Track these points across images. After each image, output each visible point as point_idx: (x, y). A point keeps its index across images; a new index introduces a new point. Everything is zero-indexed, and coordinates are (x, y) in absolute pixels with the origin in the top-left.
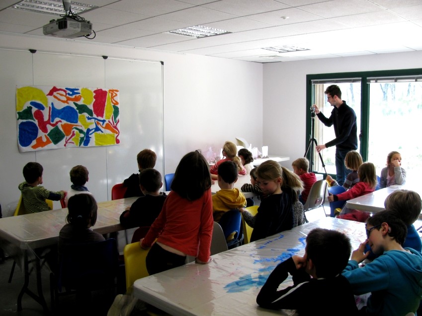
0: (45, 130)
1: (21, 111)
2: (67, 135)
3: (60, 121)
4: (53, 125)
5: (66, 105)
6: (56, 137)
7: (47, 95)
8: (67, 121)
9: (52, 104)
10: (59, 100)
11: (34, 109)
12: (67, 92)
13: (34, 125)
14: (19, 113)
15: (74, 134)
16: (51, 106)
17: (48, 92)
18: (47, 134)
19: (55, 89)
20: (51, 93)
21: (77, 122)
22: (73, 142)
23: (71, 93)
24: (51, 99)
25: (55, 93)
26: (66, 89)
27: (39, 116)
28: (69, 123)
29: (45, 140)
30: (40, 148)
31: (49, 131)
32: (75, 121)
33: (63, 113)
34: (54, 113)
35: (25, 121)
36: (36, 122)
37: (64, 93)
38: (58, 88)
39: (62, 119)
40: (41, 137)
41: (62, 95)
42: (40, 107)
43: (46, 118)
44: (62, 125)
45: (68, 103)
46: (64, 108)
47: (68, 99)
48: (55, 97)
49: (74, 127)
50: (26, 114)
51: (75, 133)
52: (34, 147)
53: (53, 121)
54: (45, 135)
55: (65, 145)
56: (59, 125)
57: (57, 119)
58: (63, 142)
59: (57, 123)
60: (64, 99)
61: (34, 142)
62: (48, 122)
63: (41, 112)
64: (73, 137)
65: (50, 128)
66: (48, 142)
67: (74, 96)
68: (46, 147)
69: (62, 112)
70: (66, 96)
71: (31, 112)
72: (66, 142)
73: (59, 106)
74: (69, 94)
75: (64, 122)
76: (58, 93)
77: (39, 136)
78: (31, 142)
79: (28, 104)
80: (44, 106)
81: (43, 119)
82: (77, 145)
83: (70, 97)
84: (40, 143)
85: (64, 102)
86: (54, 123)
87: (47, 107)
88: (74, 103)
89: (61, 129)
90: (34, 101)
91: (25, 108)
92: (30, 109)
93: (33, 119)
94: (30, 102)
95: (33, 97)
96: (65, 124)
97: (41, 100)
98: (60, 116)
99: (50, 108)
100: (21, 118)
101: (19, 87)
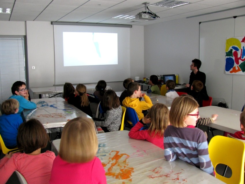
0: (238, 63)
1: (227, 52)
4: (242, 60)
6: (244, 68)
7: (241, 42)
9: (243, 47)
11: (234, 51)
13: (233, 60)
14: (226, 53)
16: (242, 49)
17: (241, 40)
18: (238, 65)
20: (243, 41)
24: (243, 44)
27: (236, 54)
29: (237, 69)
30: (234, 73)
31: (240, 64)
34: (244, 52)
35: (228, 57)
36: (234, 58)
40: (235, 67)
42: (237, 49)
43: (239, 56)
50: (229, 53)
52: (231, 72)
53: (243, 58)
54: (237, 66)
61: (232, 69)
62: (240, 58)
63: (237, 52)
65: (240, 62)
66: (239, 70)
68: (237, 73)
71: (232, 52)
77: (234, 66)
78: (230, 69)
79: (231, 48)
80: (239, 49)
81: (237, 56)
84: (235, 71)
87: (240, 49)
90: (234, 46)
91: (229, 50)
92: (232, 50)
93: (232, 56)
94: (232, 46)
95: (234, 44)
97: (237, 45)
99: (242, 50)
100: (227, 55)
101: (228, 39)
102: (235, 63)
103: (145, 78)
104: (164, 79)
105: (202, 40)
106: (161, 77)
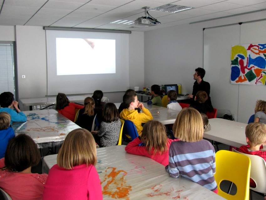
0: (244, 72)
1: (233, 60)
2: (258, 77)
3: (254, 67)
4: (249, 69)
5: (258, 56)
6: (251, 77)
7: (247, 50)
8: (258, 66)
9: (249, 55)
10: (254, 52)
11: (239, 59)
12: (259, 47)
13: (239, 68)
14: (232, 61)
15: (262, 77)
16: (248, 57)
17: (247, 48)
18: (244, 74)
19: (251, 46)
20: (249, 49)
21: (264, 68)
22: (261, 81)
23: (262, 47)
24: (249, 52)
25: (251, 48)
26: (259, 45)
27: (242, 63)
28: (259, 68)
29: (243, 78)
30: (239, 83)
31: (246, 73)
32: (263, 67)
33: (255, 62)
34: (250, 61)
35: (234, 66)
36: (240, 67)
37: (257, 48)
38: (253, 44)
39: (255, 65)
40: (241, 76)
41: (255, 49)
42: (242, 57)
43: (245, 65)
44: (254, 69)
45: (259, 55)
46: (257, 58)
47: (260, 52)
48: (252, 51)
49: (262, 71)
50: (235, 62)
51: (263, 75)
52: (237, 82)
53: (249, 67)
54: (243, 75)
55: (256, 83)
56: (253, 69)
57: (252, 65)
58: (255, 80)
59: (251, 68)
60: (257, 52)
61: (237, 79)
62: (246, 67)
63: (243, 61)
64: (261, 78)
65: (247, 71)
66: (245, 80)
67: (264, 50)
68: (243, 83)
69: (255, 60)
70: (258, 50)
71: (238, 61)
72: (257, 81)
73: (254, 56)
74: (260, 48)
75: (256, 67)
76: (253, 48)
77: (240, 75)
78: (236, 78)
79: (236, 56)
80: (245, 57)
81: (243, 65)
82: (264, 84)
83: (261, 50)
84: (241, 80)
85: (256, 54)
86: (250, 68)
87: (246, 57)
88: (264, 55)
89: (254, 72)
90: (239, 54)
91: (235, 58)
92: (237, 58)
93: (238, 65)
94: (237, 54)
95: (239, 52)
96: (257, 69)
97: (243, 53)
98: (254, 63)
99: (248, 58)
100: (232, 64)
101: (233, 46)
102: (241, 72)
103: (145, 88)
104: (165, 90)
105: (206, 48)
106: (163, 87)
